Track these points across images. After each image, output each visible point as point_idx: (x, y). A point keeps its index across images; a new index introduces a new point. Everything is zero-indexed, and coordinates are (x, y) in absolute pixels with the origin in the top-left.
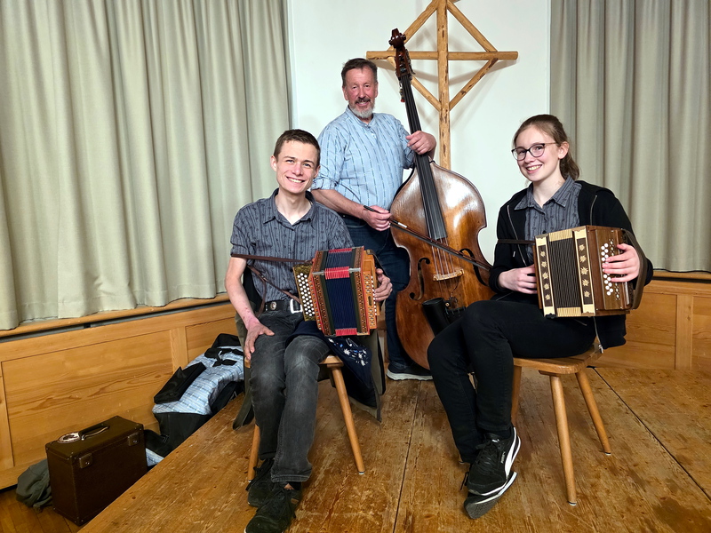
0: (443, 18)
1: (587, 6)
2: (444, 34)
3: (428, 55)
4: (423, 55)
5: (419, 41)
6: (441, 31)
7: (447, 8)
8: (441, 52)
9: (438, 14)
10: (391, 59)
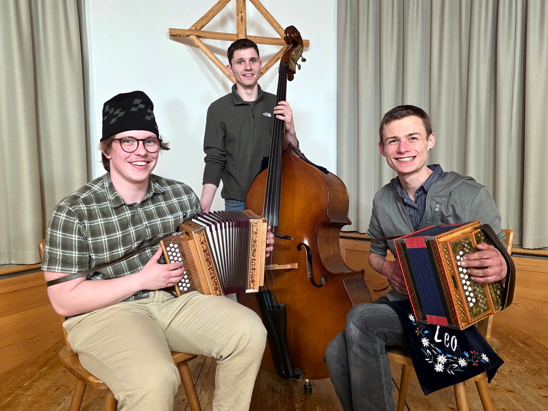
0: (242, 5)
1: (366, 6)
2: (242, 19)
3: (228, 37)
4: (224, 36)
5: (223, 22)
6: (240, 16)
8: (240, 35)
10: (193, 37)
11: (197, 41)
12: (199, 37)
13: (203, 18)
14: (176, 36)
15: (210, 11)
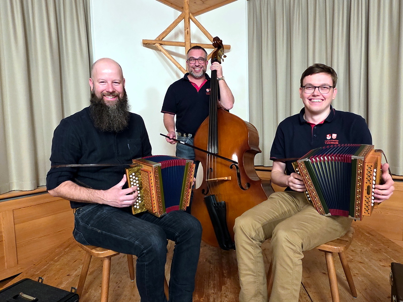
0: (187, 24)
1: (266, 25)
2: (188, 33)
3: (179, 44)
4: (176, 44)
5: (176, 35)
6: (186, 31)
7: (190, 18)
8: (187, 43)
9: (185, 21)
10: (157, 45)
11: (160, 47)
12: (161, 44)
13: (163, 33)
14: (147, 44)
15: (168, 28)
